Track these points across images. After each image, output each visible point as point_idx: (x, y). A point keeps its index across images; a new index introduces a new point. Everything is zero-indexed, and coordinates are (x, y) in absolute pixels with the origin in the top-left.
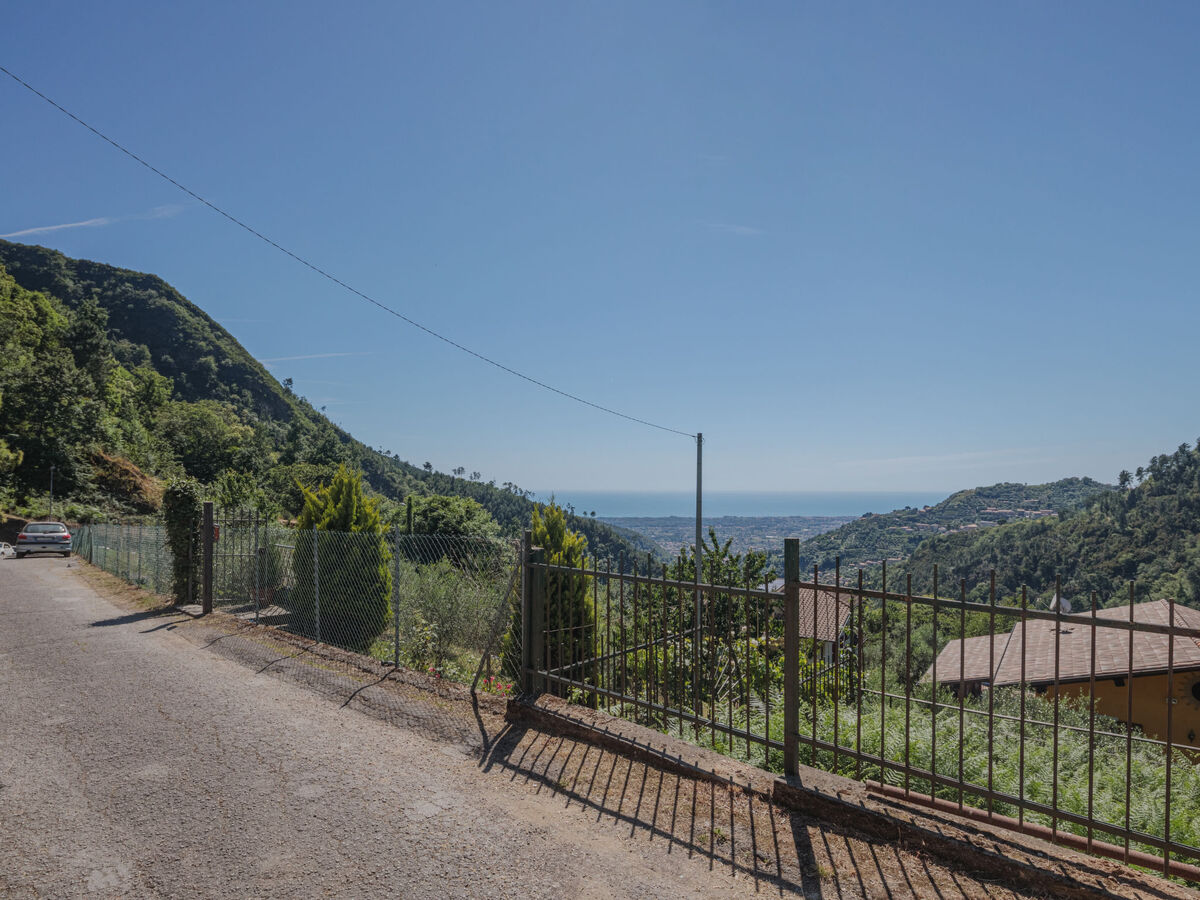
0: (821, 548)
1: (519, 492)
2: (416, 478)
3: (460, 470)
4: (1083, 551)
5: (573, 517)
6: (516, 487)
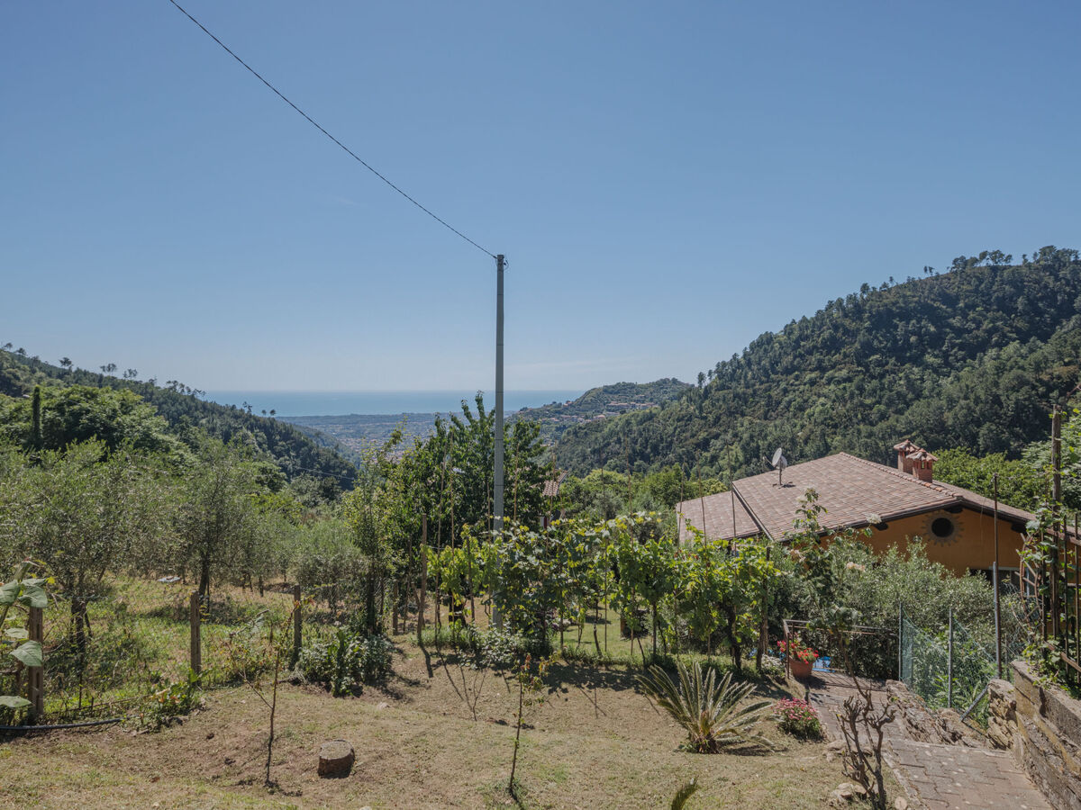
4: (677, 432)
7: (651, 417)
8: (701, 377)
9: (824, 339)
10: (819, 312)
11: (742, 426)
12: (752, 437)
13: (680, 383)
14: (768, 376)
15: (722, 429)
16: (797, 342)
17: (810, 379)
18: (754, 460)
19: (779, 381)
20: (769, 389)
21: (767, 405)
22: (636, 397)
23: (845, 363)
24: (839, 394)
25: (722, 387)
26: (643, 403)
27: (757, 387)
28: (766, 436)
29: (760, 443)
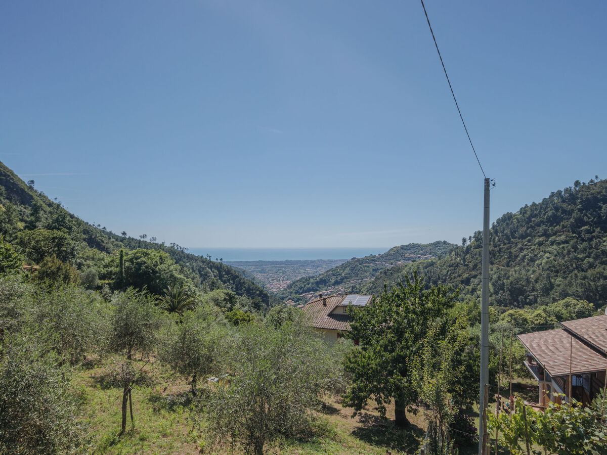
0: (333, 275)
1: (179, 248)
2: (117, 240)
3: (145, 236)
4: (449, 273)
5: (210, 262)
6: (178, 246)
7: (432, 264)
8: (464, 241)
9: (548, 216)
10: (544, 199)
11: (492, 270)
12: (499, 278)
13: (448, 244)
14: (510, 240)
15: (478, 272)
16: (529, 219)
17: (539, 242)
18: (501, 292)
19: (516, 243)
20: (511, 248)
21: (509, 258)
22: (421, 252)
23: (563, 231)
24: (560, 251)
25: (479, 247)
26: (425, 255)
27: (502, 246)
28: (509, 277)
29: (505, 281)
